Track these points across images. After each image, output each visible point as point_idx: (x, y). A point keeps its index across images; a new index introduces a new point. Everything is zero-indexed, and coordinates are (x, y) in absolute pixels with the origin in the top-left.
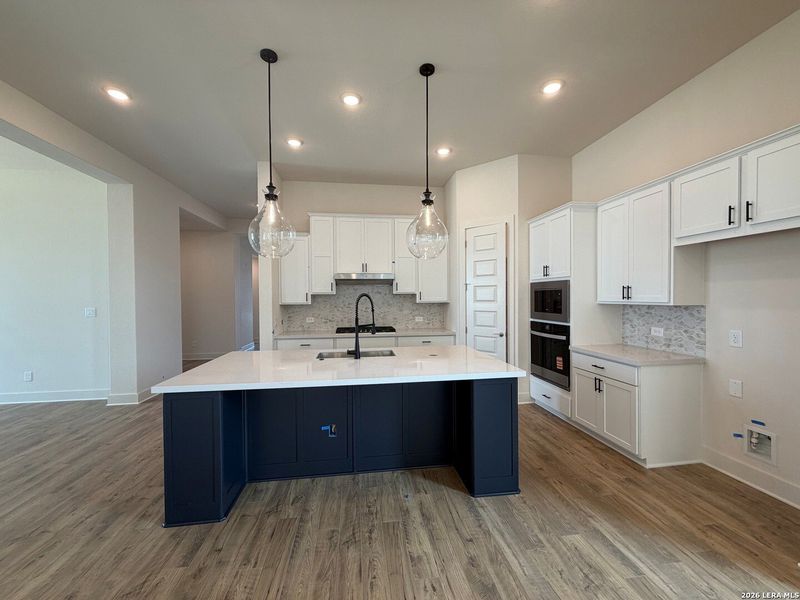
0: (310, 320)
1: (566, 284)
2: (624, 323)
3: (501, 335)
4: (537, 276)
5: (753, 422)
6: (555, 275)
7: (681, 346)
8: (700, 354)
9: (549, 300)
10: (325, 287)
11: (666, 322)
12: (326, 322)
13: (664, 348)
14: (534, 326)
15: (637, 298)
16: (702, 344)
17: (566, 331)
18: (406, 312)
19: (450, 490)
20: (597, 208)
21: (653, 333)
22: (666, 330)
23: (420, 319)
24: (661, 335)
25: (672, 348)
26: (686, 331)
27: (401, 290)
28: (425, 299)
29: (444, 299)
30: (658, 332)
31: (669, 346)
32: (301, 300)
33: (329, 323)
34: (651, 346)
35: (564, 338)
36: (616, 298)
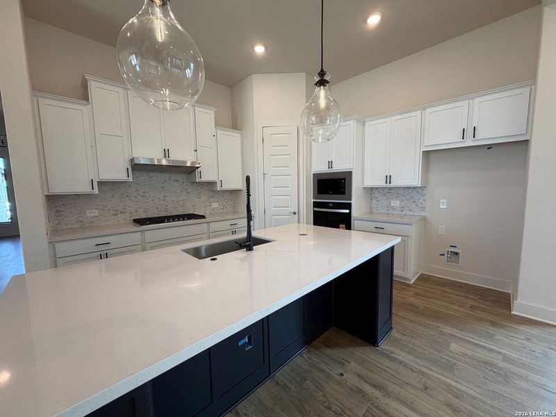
0: (92, 213)
1: (350, 173)
2: (371, 200)
3: (295, 213)
5: (451, 246)
6: (339, 167)
7: (411, 210)
8: (423, 214)
10: (118, 172)
11: (401, 197)
12: (116, 215)
13: (399, 212)
14: (316, 205)
16: (423, 209)
17: (349, 206)
18: (203, 199)
19: (358, 348)
20: (364, 123)
21: (392, 204)
22: (401, 202)
23: (215, 205)
24: (398, 205)
25: (404, 212)
26: (414, 202)
27: (204, 178)
28: (226, 187)
30: (395, 203)
31: (402, 211)
32: (84, 188)
33: (120, 215)
34: (390, 212)
35: (347, 211)
36: (380, 183)
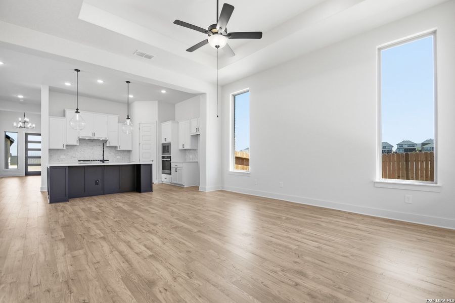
0: (63, 157)
1: (170, 143)
3: (153, 161)
4: (163, 142)
6: (168, 141)
9: (166, 148)
12: (71, 158)
14: (162, 157)
15: (185, 148)
16: (197, 158)
17: (170, 157)
18: (112, 154)
21: (190, 157)
23: (118, 157)
24: (192, 157)
26: (195, 156)
27: (111, 145)
28: (122, 149)
29: (130, 149)
31: (193, 160)
33: (73, 158)
34: (190, 160)
35: (170, 160)
36: (181, 148)
